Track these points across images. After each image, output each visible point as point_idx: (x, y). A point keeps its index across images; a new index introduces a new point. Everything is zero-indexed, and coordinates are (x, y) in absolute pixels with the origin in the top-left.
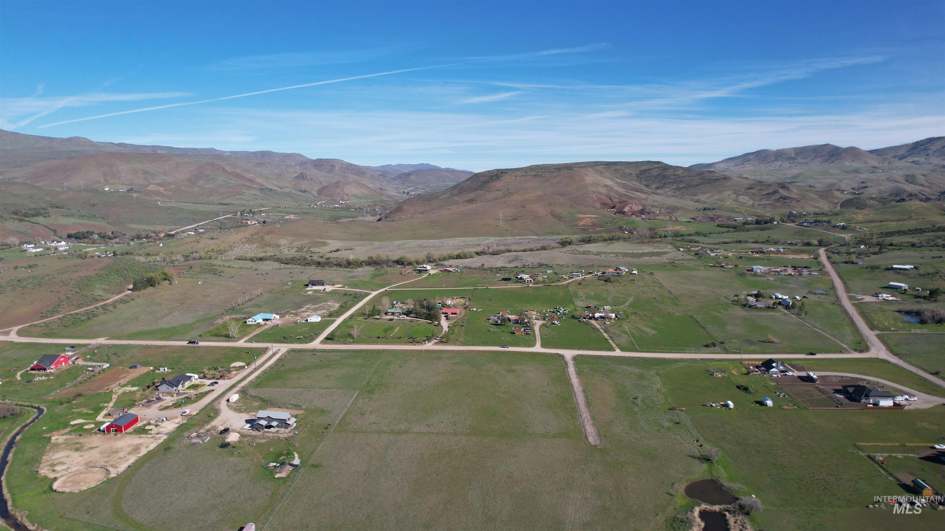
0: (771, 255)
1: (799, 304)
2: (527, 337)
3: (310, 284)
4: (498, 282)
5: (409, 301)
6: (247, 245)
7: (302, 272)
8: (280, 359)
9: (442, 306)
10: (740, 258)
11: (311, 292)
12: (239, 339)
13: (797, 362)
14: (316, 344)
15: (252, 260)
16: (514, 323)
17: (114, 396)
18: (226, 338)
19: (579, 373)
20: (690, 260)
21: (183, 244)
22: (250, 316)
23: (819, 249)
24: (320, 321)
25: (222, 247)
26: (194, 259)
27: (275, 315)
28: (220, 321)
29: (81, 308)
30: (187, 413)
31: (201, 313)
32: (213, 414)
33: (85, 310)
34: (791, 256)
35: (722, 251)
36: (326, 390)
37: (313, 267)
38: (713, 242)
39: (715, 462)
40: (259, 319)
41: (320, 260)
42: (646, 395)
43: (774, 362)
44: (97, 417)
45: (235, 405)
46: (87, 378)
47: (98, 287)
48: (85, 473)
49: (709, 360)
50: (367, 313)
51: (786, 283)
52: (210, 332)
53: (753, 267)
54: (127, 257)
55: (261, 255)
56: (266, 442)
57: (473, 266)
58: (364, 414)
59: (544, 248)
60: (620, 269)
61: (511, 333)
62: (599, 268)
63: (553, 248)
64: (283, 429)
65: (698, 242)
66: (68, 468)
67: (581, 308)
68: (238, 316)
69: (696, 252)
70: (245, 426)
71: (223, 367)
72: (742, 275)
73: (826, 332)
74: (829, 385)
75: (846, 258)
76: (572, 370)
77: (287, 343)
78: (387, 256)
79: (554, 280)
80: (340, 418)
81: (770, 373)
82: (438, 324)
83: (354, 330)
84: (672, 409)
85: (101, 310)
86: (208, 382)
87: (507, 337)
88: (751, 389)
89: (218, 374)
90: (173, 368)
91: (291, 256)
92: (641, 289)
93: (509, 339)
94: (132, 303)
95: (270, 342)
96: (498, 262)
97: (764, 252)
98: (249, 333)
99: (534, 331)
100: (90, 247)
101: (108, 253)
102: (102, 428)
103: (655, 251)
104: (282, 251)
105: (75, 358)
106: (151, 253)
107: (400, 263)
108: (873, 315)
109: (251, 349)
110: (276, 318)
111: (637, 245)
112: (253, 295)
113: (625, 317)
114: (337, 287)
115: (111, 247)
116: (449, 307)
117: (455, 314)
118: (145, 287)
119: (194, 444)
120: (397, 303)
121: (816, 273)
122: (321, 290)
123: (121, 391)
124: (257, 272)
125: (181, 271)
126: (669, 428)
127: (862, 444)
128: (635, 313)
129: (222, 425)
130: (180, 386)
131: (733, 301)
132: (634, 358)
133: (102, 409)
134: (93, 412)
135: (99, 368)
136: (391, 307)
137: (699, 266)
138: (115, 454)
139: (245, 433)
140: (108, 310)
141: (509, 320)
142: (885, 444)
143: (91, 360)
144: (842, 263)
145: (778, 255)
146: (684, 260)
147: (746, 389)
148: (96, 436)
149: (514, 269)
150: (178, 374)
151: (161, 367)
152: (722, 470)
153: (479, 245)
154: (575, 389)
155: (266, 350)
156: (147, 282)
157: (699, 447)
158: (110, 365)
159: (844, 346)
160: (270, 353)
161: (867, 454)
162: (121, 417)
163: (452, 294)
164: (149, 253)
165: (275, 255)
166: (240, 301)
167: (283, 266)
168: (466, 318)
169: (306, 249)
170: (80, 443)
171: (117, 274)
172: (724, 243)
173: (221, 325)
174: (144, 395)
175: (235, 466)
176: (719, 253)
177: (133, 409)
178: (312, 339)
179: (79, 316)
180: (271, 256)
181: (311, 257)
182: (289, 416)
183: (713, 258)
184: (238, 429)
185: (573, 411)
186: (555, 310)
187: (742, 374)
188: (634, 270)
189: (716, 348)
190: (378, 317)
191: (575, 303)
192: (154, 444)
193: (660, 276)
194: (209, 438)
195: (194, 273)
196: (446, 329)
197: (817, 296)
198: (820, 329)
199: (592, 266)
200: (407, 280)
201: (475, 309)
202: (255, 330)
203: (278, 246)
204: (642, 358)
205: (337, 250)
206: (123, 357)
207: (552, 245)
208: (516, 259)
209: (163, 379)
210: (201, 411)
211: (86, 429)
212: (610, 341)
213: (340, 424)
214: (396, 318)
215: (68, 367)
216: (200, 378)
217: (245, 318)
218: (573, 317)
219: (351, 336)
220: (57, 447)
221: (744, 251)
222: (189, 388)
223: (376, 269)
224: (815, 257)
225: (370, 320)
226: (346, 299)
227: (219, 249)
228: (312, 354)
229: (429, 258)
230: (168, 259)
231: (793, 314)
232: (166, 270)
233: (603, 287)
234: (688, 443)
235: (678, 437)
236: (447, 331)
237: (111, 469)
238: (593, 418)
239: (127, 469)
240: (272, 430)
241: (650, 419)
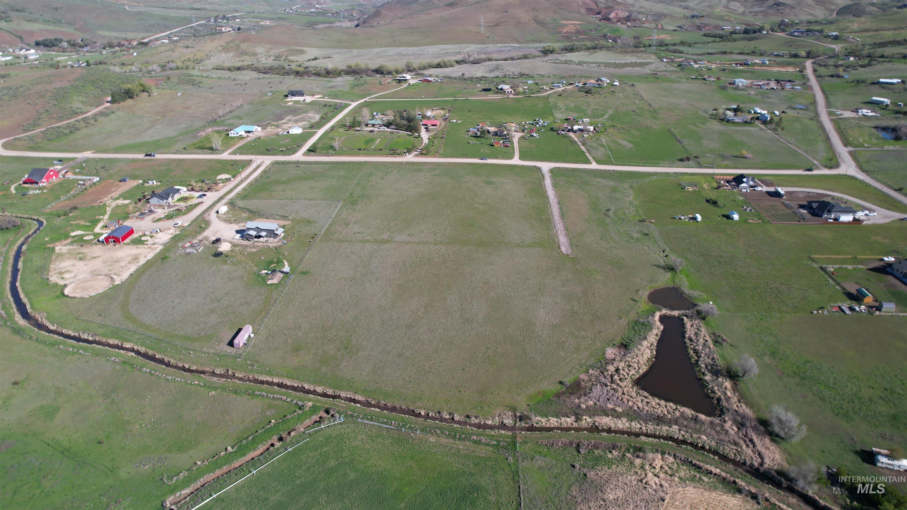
0: (756, 68)
1: (776, 119)
2: (506, 149)
3: (289, 94)
4: (478, 93)
5: (389, 112)
6: (223, 54)
7: (281, 82)
8: (265, 172)
9: (422, 117)
10: (724, 70)
11: (291, 103)
12: (223, 151)
13: (768, 178)
14: (299, 156)
15: (229, 69)
16: (493, 135)
17: (108, 209)
18: (210, 151)
19: (555, 185)
20: (672, 71)
21: (158, 53)
22: (233, 127)
23: (806, 61)
24: (302, 133)
25: (199, 56)
26: (171, 69)
27: (256, 127)
28: (203, 134)
29: (61, 121)
30: (180, 224)
31: (183, 126)
32: (204, 225)
33: (66, 124)
34: (776, 69)
35: (706, 62)
36: (311, 201)
37: (292, 76)
38: (698, 53)
39: (678, 272)
40: (241, 131)
41: (299, 69)
42: (618, 207)
43: (745, 177)
44: (94, 229)
45: (225, 216)
46: (79, 191)
47: (76, 99)
48: (92, 281)
49: (682, 174)
50: (348, 124)
51: (766, 97)
52: (194, 144)
53: (736, 80)
54: (101, 67)
55: (238, 64)
56: (257, 251)
57: (453, 76)
58: (348, 224)
59: (525, 57)
60: (601, 80)
61: (490, 145)
62: (581, 79)
63: (535, 57)
64: (272, 239)
65: (681, 52)
66: (75, 276)
67: (561, 120)
68: (220, 129)
69: (679, 64)
70: (235, 236)
71: (210, 180)
72: (723, 88)
73: (799, 148)
74: (795, 200)
75: (832, 71)
76: (548, 182)
77: (271, 155)
78: (366, 65)
79: (534, 91)
80: (326, 228)
81: (740, 188)
82: (418, 136)
83: (335, 142)
84: (642, 221)
85: (82, 124)
86: (197, 194)
87: (486, 150)
88: (719, 203)
89: (206, 187)
90: (162, 181)
91: (269, 65)
92: (621, 101)
93: (488, 151)
94: (113, 116)
95: (254, 154)
96: (479, 71)
97: (748, 64)
98: (233, 145)
99: (513, 143)
100: (61, 56)
101: (81, 62)
102: (101, 239)
103: (638, 61)
104: (259, 60)
105: (64, 172)
106: (126, 63)
107: (379, 72)
108: (849, 132)
109: (235, 161)
110: (257, 131)
111: (620, 55)
112: (233, 106)
113: (603, 129)
114: (317, 97)
115: (82, 56)
116: (429, 118)
117: (435, 125)
118: (124, 99)
119: (189, 254)
120: (377, 114)
121: (799, 87)
122: (300, 101)
123: (114, 204)
124: (236, 82)
125: (159, 82)
126: (637, 240)
127: (816, 256)
128: (614, 126)
129: (213, 236)
130: (170, 199)
131: (712, 115)
132: (609, 171)
133: (99, 221)
134: (90, 224)
135: (89, 182)
136: (371, 118)
137: (681, 78)
138: (116, 264)
139: (236, 243)
140: (89, 123)
141: (489, 132)
142: (838, 257)
143: (80, 173)
144: (828, 76)
145: (762, 68)
146: (666, 71)
147: (715, 203)
148: (96, 246)
149: (495, 79)
150: (167, 187)
151: (150, 180)
152: (685, 279)
153: (459, 53)
154: (551, 201)
155: (250, 162)
156: (125, 94)
157: (664, 258)
158: (100, 179)
159: (816, 162)
160: (254, 165)
161: (819, 266)
162: (117, 229)
163: (432, 105)
164: (123, 62)
165: (252, 64)
166: (221, 113)
167: (261, 75)
168: (445, 130)
169: (283, 58)
170: (83, 253)
171: (93, 85)
172: (709, 54)
173: (203, 138)
174: (136, 208)
175: (230, 273)
176: (702, 64)
177: (128, 221)
178: (294, 151)
179: (61, 130)
180: (248, 65)
181: (289, 65)
182: (277, 227)
183: (697, 70)
184: (229, 239)
185: (548, 222)
186: (534, 122)
187: (712, 188)
188: (615, 81)
189: (690, 162)
190: (358, 129)
191: (555, 115)
192: (151, 254)
193: (641, 87)
194: (202, 248)
195: (172, 84)
196: (426, 141)
197: (796, 111)
198: (794, 145)
199: (574, 76)
200: (387, 90)
201: (454, 121)
202: (238, 142)
203: (255, 54)
204: (617, 171)
205: (315, 59)
206: (111, 171)
207: (534, 54)
208: (497, 68)
209: (153, 192)
210: (193, 222)
211: (85, 240)
212: (587, 154)
213: (325, 234)
214: (376, 129)
215: (59, 181)
216: (188, 190)
217: (227, 130)
218: (552, 129)
219: (332, 147)
220: (61, 255)
221: (728, 63)
222: (179, 200)
223: (355, 79)
224: (800, 70)
225: (351, 132)
226: (326, 110)
227: (196, 58)
228: (295, 166)
229: (409, 67)
230: (144, 69)
231: (770, 129)
232: (144, 81)
233: (583, 99)
234: (655, 253)
235: (646, 248)
236: (427, 142)
237: (115, 277)
238: (566, 229)
239: (129, 277)
240: (261, 239)
241: (621, 230)
